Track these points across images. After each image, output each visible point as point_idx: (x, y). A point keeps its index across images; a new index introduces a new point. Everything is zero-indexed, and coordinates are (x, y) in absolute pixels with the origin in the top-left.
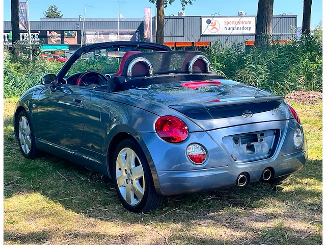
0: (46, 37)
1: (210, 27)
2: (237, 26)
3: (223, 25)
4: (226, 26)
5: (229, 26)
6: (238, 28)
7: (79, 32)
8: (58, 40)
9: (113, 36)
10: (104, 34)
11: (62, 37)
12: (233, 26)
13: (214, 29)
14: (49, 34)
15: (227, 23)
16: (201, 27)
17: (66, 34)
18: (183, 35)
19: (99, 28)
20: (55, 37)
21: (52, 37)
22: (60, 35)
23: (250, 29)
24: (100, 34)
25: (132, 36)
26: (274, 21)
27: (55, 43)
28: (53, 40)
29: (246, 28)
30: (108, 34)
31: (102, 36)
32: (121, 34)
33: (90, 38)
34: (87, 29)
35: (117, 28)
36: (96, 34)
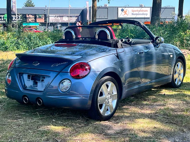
1: (123, 13)
2: (139, 13)
3: (131, 12)
4: (133, 13)
5: (134, 13)
7: (45, 15)
8: (33, 20)
9: (65, 18)
10: (60, 16)
12: (137, 13)
14: (27, 16)
16: (118, 13)
17: (38, 16)
18: (107, 18)
19: (57, 13)
20: (31, 18)
21: (29, 18)
22: (34, 17)
23: (147, 14)
24: (58, 17)
25: (77, 18)
26: (162, 10)
28: (30, 20)
29: (144, 14)
30: (63, 16)
31: (59, 18)
32: (70, 17)
33: (52, 19)
34: (50, 13)
35: (68, 13)
36: (55, 16)
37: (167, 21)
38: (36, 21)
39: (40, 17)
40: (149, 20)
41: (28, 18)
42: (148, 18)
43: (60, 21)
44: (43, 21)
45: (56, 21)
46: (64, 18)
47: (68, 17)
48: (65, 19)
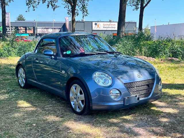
0: (18, 29)
1: (96, 27)
4: (104, 26)
5: (105, 26)
6: (109, 27)
7: (34, 28)
8: (24, 31)
9: (50, 30)
10: (46, 29)
11: (26, 30)
12: (107, 26)
13: (98, 28)
14: (19, 28)
15: (104, 25)
16: (92, 26)
17: (28, 28)
18: (84, 30)
19: (44, 26)
20: (22, 30)
21: (21, 29)
23: (115, 28)
25: (59, 30)
26: (126, 24)
28: (21, 31)
29: (113, 28)
30: (48, 29)
31: (45, 29)
32: (54, 29)
33: (39, 31)
34: (38, 26)
35: (52, 26)
36: (42, 28)
37: (130, 32)
39: (29, 29)
40: (116, 32)
41: (19, 30)
43: (46, 33)
44: (32, 32)
45: (42, 33)
46: (49, 29)
47: (52, 29)
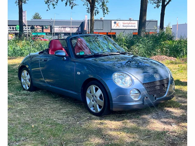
1: (116, 25)
2: (129, 25)
3: (122, 25)
4: (123, 25)
5: (125, 25)
6: (129, 26)
7: (51, 26)
8: (41, 30)
9: (68, 28)
10: (63, 27)
11: (43, 29)
12: (127, 25)
13: (118, 26)
14: (36, 27)
15: (124, 23)
16: (111, 25)
17: (45, 27)
18: (102, 29)
19: (61, 25)
20: (39, 29)
22: (41, 28)
23: (135, 26)
24: (61, 28)
25: (77, 29)
26: (147, 23)
27: (39, 31)
29: (133, 26)
30: (65, 27)
31: (62, 28)
32: (72, 28)
33: (56, 29)
34: (55, 25)
35: (70, 25)
36: (59, 27)
37: (151, 31)
38: (43, 31)
40: (137, 31)
42: (136, 29)
43: (64, 32)
44: (49, 31)
45: (59, 32)
46: (66, 28)
47: (70, 28)
48: (68, 30)
